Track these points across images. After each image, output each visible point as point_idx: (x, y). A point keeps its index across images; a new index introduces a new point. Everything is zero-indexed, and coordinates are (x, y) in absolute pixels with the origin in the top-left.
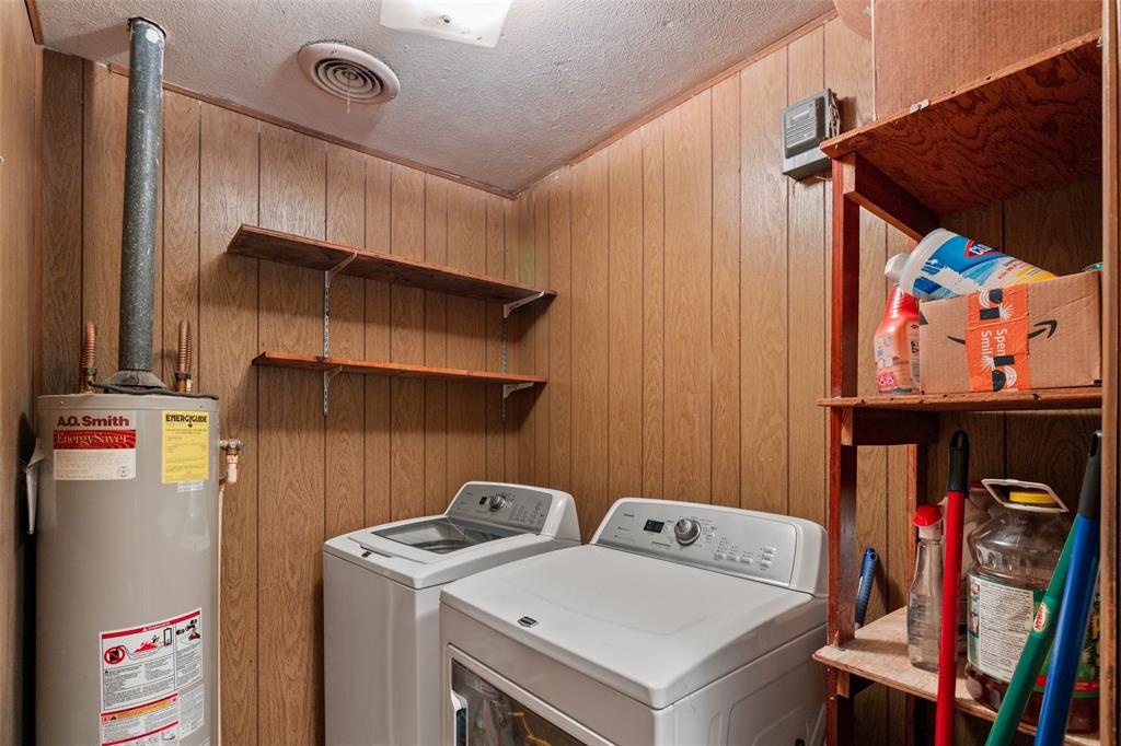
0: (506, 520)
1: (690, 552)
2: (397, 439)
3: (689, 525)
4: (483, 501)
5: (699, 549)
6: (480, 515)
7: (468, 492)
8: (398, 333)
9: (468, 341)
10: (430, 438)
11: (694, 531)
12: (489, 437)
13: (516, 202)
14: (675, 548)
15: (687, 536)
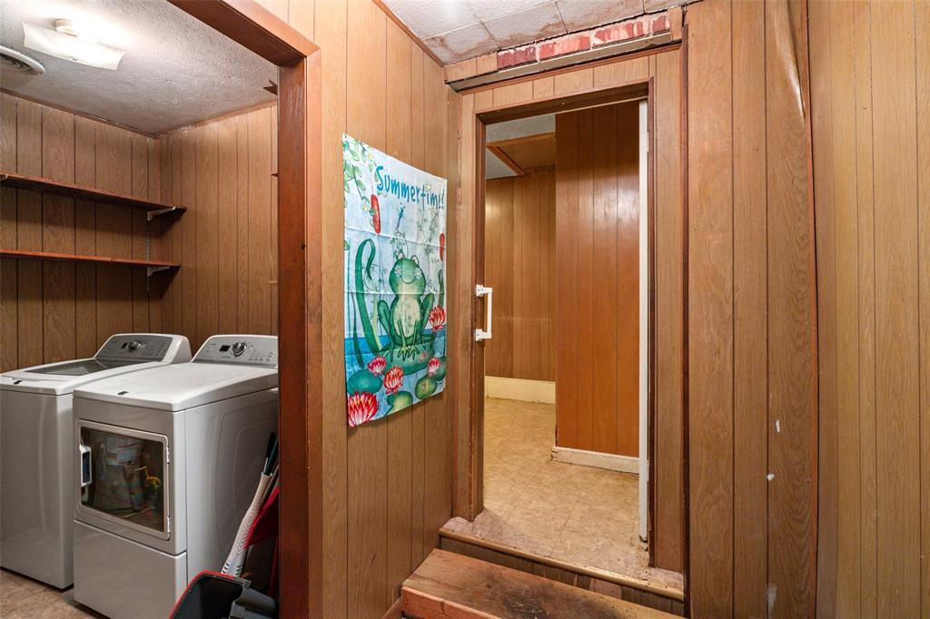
0: (140, 356)
1: (240, 359)
2: (49, 305)
3: (240, 345)
4: (124, 346)
5: (244, 357)
6: (121, 355)
7: (114, 341)
8: (48, 230)
9: (116, 236)
10: (80, 306)
11: (242, 348)
12: (135, 304)
13: (158, 141)
14: (233, 358)
15: (239, 349)
